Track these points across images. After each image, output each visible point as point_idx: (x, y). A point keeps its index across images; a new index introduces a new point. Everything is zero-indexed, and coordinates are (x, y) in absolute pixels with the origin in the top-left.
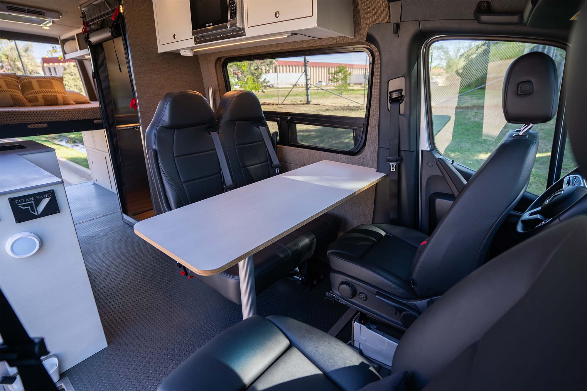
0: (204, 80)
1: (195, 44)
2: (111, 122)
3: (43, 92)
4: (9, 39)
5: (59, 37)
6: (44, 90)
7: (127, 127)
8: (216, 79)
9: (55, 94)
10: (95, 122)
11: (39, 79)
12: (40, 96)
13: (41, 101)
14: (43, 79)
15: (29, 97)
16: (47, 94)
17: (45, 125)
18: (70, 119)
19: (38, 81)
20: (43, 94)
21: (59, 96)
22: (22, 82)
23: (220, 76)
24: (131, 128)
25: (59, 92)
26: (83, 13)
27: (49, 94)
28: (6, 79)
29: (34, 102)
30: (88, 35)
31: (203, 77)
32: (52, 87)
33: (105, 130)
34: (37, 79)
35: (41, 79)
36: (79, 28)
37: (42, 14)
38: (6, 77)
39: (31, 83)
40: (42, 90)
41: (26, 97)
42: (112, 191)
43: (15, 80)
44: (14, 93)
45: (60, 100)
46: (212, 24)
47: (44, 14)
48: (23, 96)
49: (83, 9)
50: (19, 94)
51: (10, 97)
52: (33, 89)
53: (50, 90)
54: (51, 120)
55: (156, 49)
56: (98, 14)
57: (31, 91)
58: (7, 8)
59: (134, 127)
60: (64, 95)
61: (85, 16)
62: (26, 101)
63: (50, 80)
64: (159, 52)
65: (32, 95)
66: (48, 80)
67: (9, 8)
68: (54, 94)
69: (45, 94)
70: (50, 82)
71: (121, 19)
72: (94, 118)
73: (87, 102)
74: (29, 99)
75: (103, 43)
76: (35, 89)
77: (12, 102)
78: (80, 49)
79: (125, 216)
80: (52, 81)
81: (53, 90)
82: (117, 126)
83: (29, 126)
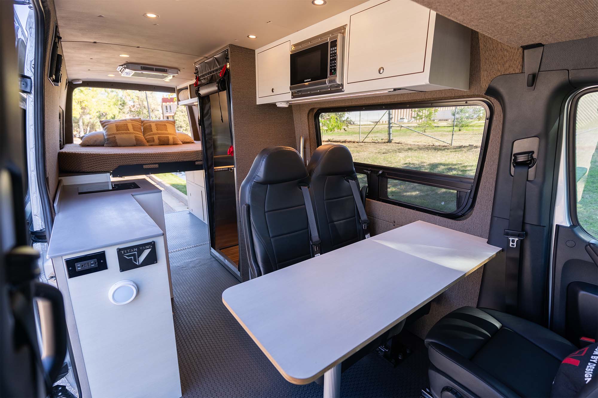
0: (296, 129)
1: (292, 98)
2: (209, 164)
3: (158, 134)
4: (140, 91)
5: (176, 87)
6: (160, 132)
7: (223, 168)
8: (307, 129)
9: (168, 135)
10: (196, 163)
11: (157, 123)
12: (156, 137)
13: (157, 141)
14: (160, 123)
15: (148, 138)
16: (161, 135)
17: (157, 166)
18: (176, 161)
19: (156, 125)
20: (159, 135)
21: (171, 137)
22: (145, 125)
23: (312, 126)
24: (226, 169)
25: (170, 134)
26: (196, 69)
27: (163, 135)
28: (133, 124)
29: (151, 143)
30: (199, 88)
31: (295, 126)
32: (166, 130)
33: (204, 170)
34: (156, 123)
35: (158, 123)
36: (192, 80)
37: (166, 71)
38: (133, 122)
39: (150, 126)
40: (158, 132)
41: (146, 138)
42: (204, 221)
43: (140, 123)
44: (137, 135)
45: (171, 141)
46: (310, 80)
47: (167, 71)
48: (143, 137)
49: (197, 66)
50: (141, 136)
51: (134, 138)
52: (152, 131)
53: (164, 132)
54: (162, 162)
55: (255, 101)
56: (208, 70)
57: (150, 133)
58: (141, 68)
59: (229, 169)
60: (174, 136)
61: (198, 72)
62: (145, 141)
63: (165, 123)
64: (257, 104)
65: (150, 136)
66: (164, 123)
67: (142, 68)
68: (167, 135)
69: (160, 135)
70: (165, 125)
71: (227, 75)
72: (195, 160)
73: (192, 142)
74: (148, 140)
75: (210, 96)
76: (153, 131)
77: (135, 142)
78: (191, 98)
79: (213, 250)
80: (167, 124)
81: (166, 132)
82: (215, 168)
83: (145, 167)
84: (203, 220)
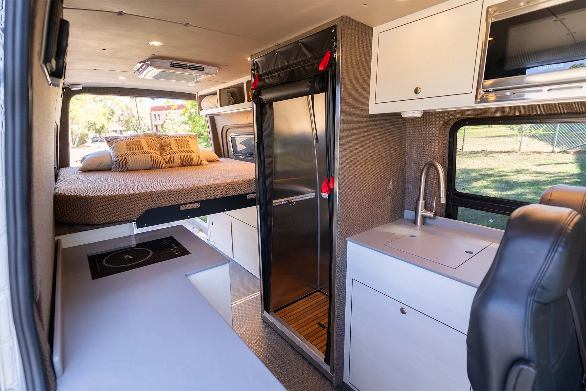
2: (268, 198)
3: (179, 152)
4: (153, 98)
5: (197, 93)
6: (181, 149)
7: (281, 202)
9: (191, 154)
10: (249, 197)
11: (177, 138)
12: (176, 156)
13: (177, 162)
14: (180, 138)
15: (167, 158)
16: (183, 154)
17: (198, 205)
19: (176, 140)
20: (180, 154)
21: (194, 156)
22: (161, 142)
24: (285, 203)
25: (194, 152)
26: (254, 65)
27: (185, 154)
28: (148, 140)
29: (170, 164)
30: (260, 91)
32: (188, 147)
33: (258, 206)
34: (175, 138)
35: (179, 138)
36: (225, 83)
37: (202, 69)
38: (148, 137)
39: (169, 142)
40: (179, 149)
41: (164, 158)
43: (156, 139)
44: (154, 155)
45: (195, 161)
47: (203, 69)
48: (161, 157)
49: (256, 60)
50: (157, 155)
51: (150, 159)
52: (171, 149)
53: (186, 149)
54: (205, 198)
55: (367, 108)
57: (169, 152)
58: (171, 65)
59: (289, 202)
60: (198, 154)
61: (258, 68)
62: (163, 162)
63: (186, 138)
64: (369, 114)
65: (170, 156)
66: (185, 138)
67: (172, 66)
68: (189, 154)
69: (181, 154)
70: (186, 140)
72: (247, 192)
73: (217, 160)
74: (166, 160)
76: (172, 149)
77: (150, 165)
79: (266, 314)
80: (189, 139)
81: (189, 149)
82: (274, 201)
83: (182, 208)
84: (232, 258)
